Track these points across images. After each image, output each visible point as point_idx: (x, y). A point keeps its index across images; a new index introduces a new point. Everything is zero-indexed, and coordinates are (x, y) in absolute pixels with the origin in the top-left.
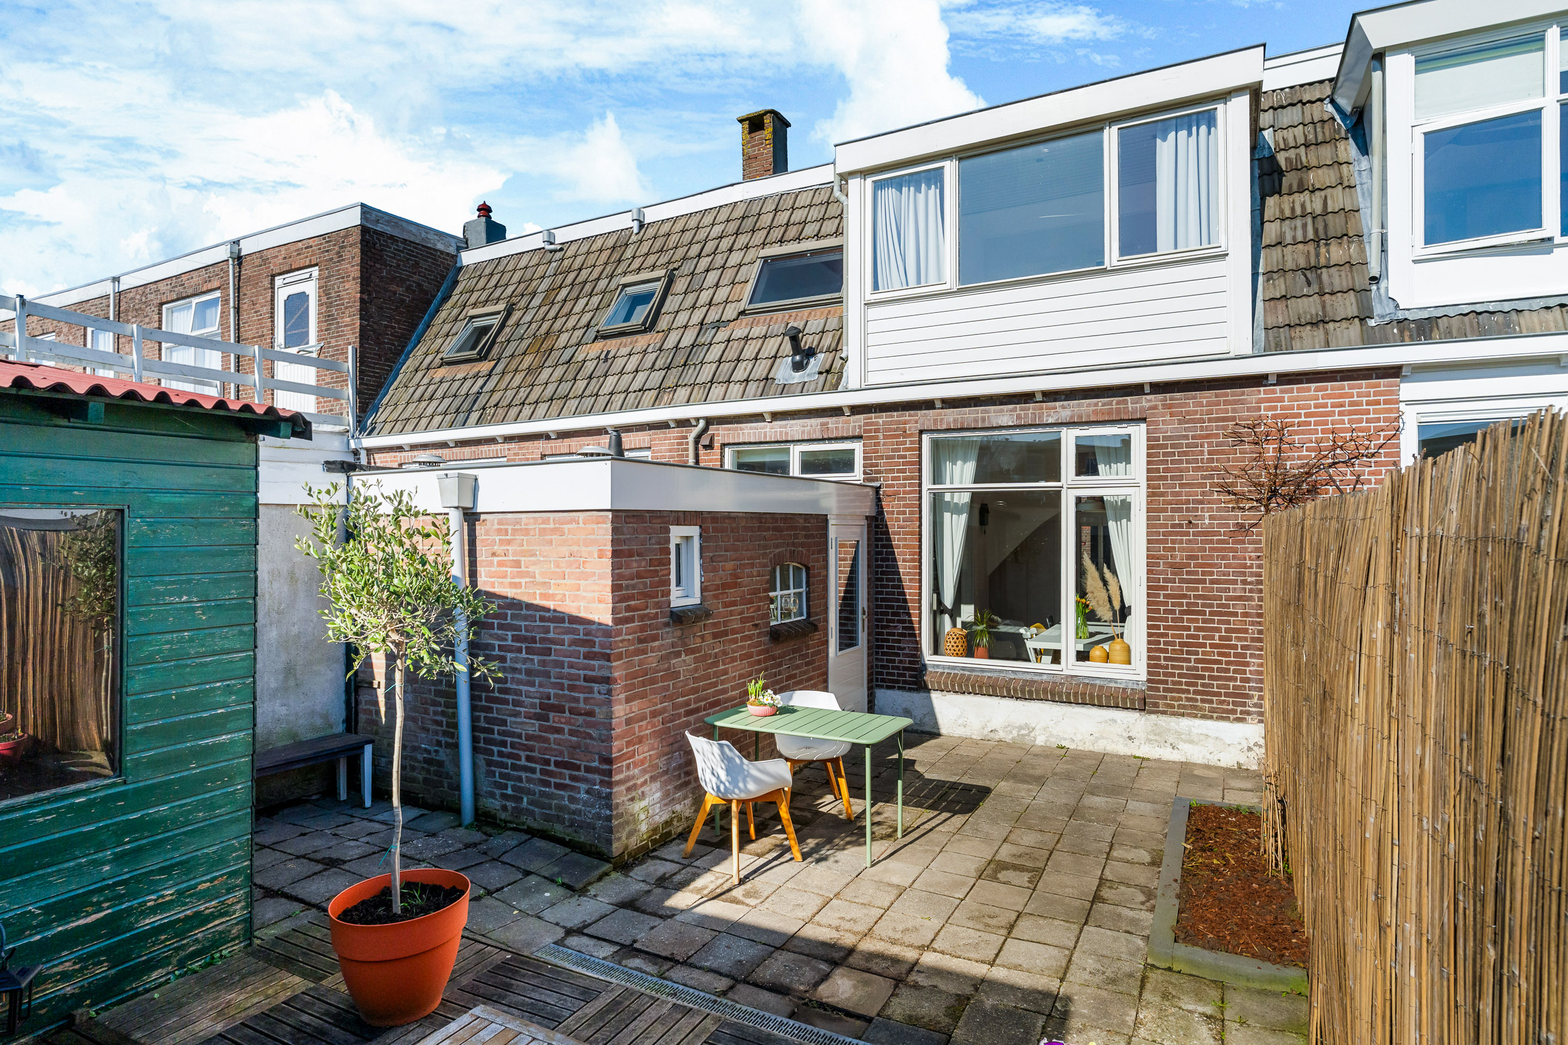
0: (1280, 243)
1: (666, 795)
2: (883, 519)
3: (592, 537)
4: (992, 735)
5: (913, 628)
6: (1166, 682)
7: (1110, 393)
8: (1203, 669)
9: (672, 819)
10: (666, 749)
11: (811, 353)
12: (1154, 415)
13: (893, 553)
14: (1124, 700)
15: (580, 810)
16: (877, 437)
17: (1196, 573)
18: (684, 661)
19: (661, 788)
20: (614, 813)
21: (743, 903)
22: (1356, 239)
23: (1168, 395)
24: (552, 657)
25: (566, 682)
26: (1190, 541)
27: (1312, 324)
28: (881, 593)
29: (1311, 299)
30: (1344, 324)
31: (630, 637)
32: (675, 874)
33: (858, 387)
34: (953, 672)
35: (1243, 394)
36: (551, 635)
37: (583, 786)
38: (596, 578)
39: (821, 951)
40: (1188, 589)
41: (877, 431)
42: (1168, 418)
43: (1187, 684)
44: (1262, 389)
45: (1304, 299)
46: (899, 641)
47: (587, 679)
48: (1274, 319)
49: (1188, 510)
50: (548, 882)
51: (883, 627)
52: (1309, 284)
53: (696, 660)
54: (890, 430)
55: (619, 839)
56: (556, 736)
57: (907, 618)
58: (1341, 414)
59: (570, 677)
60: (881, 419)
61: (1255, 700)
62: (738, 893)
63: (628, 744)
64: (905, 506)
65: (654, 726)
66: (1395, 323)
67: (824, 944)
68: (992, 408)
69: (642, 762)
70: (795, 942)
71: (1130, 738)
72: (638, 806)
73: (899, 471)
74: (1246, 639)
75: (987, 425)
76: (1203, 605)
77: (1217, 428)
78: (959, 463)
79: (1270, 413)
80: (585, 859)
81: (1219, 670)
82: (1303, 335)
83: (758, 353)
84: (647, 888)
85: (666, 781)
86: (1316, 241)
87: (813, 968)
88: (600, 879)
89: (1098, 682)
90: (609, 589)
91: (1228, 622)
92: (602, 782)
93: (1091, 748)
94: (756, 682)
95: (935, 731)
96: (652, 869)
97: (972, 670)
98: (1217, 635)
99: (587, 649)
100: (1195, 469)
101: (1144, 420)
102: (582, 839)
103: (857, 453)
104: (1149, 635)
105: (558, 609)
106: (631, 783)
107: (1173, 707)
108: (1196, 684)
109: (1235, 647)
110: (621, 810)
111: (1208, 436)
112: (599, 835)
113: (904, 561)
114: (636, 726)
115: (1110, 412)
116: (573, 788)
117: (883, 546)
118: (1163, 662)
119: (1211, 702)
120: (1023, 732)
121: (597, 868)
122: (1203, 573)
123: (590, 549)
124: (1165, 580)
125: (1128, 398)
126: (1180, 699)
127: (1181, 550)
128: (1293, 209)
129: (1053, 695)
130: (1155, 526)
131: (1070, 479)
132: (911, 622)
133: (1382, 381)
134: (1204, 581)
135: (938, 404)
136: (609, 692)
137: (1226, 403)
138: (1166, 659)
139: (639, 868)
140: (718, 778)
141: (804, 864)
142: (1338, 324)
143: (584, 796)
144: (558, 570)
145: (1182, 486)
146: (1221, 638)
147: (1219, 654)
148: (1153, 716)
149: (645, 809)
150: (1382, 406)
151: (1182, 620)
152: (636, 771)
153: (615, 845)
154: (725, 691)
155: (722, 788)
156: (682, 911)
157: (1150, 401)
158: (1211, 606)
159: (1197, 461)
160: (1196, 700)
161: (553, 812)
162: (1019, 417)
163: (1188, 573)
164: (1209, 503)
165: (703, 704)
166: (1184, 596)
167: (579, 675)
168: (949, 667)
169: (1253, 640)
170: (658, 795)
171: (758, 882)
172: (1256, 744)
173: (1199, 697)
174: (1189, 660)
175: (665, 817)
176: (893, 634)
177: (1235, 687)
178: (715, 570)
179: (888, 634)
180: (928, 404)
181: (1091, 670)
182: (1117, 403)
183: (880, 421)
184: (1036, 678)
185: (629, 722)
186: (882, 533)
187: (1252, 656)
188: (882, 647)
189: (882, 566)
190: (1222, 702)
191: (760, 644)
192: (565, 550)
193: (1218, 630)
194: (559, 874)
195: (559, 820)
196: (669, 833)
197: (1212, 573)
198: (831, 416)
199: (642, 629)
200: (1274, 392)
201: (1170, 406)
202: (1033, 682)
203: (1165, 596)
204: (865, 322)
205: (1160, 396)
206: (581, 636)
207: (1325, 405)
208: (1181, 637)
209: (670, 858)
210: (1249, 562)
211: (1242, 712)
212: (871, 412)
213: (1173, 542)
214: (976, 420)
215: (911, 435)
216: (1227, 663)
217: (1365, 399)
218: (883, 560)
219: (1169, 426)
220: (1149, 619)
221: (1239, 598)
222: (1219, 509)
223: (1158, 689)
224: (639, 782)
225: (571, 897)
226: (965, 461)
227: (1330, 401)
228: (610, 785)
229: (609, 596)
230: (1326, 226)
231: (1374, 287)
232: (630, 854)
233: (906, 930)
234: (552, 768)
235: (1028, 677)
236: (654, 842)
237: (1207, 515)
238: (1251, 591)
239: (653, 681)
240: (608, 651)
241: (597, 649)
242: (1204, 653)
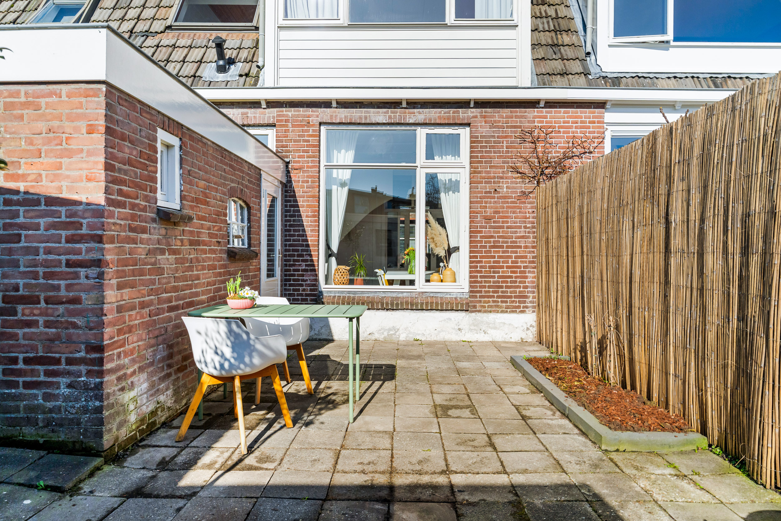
0: (536, 29)
1: (152, 386)
2: (291, 186)
3: (79, 111)
4: (370, 337)
5: (313, 265)
6: (481, 292)
7: (449, 105)
8: (502, 282)
9: (157, 409)
10: (153, 341)
11: (231, 62)
12: (475, 122)
13: (299, 211)
14: (457, 305)
15: (60, 407)
16: (287, 126)
17: (499, 222)
18: (168, 259)
19: (148, 379)
20: (105, 403)
21: (261, 469)
22: (575, 33)
23: (484, 110)
24: (22, 244)
25: (41, 270)
26: (495, 202)
27: (561, 74)
28: (289, 240)
29: (557, 61)
30: (577, 76)
31: (122, 222)
32: (175, 456)
33: (272, 86)
34: (342, 295)
35: (525, 112)
36: (21, 220)
37: (63, 381)
38: (84, 155)
39: (364, 494)
40: (494, 232)
41: (287, 121)
42: (483, 124)
43: (493, 292)
44: (536, 110)
45: (554, 61)
46: (303, 275)
47: (69, 264)
48: (540, 69)
49: (494, 182)
50: (25, 489)
51: (291, 265)
52: (555, 54)
53: (177, 261)
54: (297, 121)
55: (110, 430)
56: (26, 330)
57: (309, 258)
58: (576, 127)
59: (46, 264)
60: (290, 112)
61: (531, 299)
62: (251, 460)
63: (120, 332)
64: (308, 177)
65: (142, 317)
66: (601, 78)
67: (362, 487)
68: (372, 110)
69: (132, 352)
70: (336, 491)
71: (459, 329)
72: (128, 396)
73: (304, 151)
74: (526, 262)
75: (368, 121)
76: (503, 242)
77: (511, 132)
78: (343, 151)
79: (540, 125)
80: (67, 458)
81: (511, 282)
82: (557, 80)
83: (185, 57)
84: (150, 474)
85: (152, 372)
86: (555, 31)
87: (372, 510)
88: (91, 475)
89: (439, 295)
90: (101, 166)
91: (516, 252)
92: (89, 373)
93: (435, 339)
94: (235, 280)
95: (330, 338)
96: (147, 456)
97: (355, 293)
98: (510, 260)
99: (70, 232)
100: (499, 157)
101: (468, 125)
102: (62, 437)
103: (270, 137)
104: (471, 262)
105: (32, 191)
106: (121, 373)
107: (484, 307)
108: (498, 292)
109: (519, 267)
110: (112, 400)
111: (506, 137)
112: (86, 430)
113: (307, 216)
114: (127, 314)
115: (449, 118)
116: (51, 384)
117: (291, 206)
118: (479, 279)
119: (506, 302)
120: (391, 332)
121: (86, 464)
122: (503, 222)
123: (76, 124)
124: (481, 227)
125: (460, 110)
126: (489, 302)
127: (491, 208)
128: (541, 13)
129: (412, 305)
130: (475, 192)
131: (422, 162)
132: (312, 261)
133: (596, 110)
134: (502, 227)
135: (334, 104)
136: (101, 276)
137: (516, 117)
138: (481, 277)
139: (133, 457)
140: (223, 356)
141: (296, 429)
142: (573, 76)
143: (64, 390)
144: (31, 148)
145: (491, 167)
146: (512, 262)
147: (512, 272)
148: (473, 314)
149: (134, 400)
150: (596, 125)
151: (490, 252)
152: (126, 360)
153: (106, 437)
154: (197, 294)
155: (226, 365)
156: (202, 487)
157: (473, 112)
158: (507, 242)
159: (500, 152)
160: (498, 302)
161: (22, 415)
162: (390, 117)
163: (494, 222)
164: (506, 178)
165: (181, 302)
166: (492, 237)
167: (60, 261)
168: (339, 292)
169: (530, 262)
170: (145, 385)
171: (265, 448)
172: (531, 326)
173: (500, 300)
174: (494, 277)
175: (151, 407)
176: (298, 270)
177: (520, 292)
178: (191, 183)
179: (295, 270)
180: (326, 104)
181: (435, 287)
182: (453, 113)
183: (290, 114)
184: (400, 295)
185: (120, 309)
186: (290, 196)
187: (529, 272)
188: (290, 280)
189: (290, 221)
190: (513, 302)
191: (221, 259)
192: (42, 126)
193: (510, 257)
194: (38, 478)
195: (29, 421)
196: (154, 423)
197: (507, 222)
198: (250, 108)
199: (133, 217)
200: (542, 112)
201: (485, 117)
202: (397, 298)
203: (481, 237)
204: (278, 40)
205: (479, 110)
206: (63, 218)
207: (568, 122)
208: (490, 262)
209: (163, 444)
210: (528, 215)
211: (524, 307)
212: (282, 107)
213: (486, 202)
214: (360, 118)
215: (313, 125)
216: (516, 277)
217: (588, 120)
218: (291, 216)
219: (484, 130)
220: (471, 252)
221: (523, 237)
222: (512, 183)
223: (476, 297)
224: (129, 371)
225: (60, 498)
226: (347, 151)
227: (571, 120)
228: (101, 374)
229: (101, 174)
230: (559, 24)
231: (588, 59)
232: (120, 446)
233: (420, 462)
234: (21, 365)
235: (394, 295)
236: (142, 432)
237: (505, 186)
238: (529, 232)
239: (142, 273)
240: (99, 232)
241: (84, 231)
242: (503, 272)
